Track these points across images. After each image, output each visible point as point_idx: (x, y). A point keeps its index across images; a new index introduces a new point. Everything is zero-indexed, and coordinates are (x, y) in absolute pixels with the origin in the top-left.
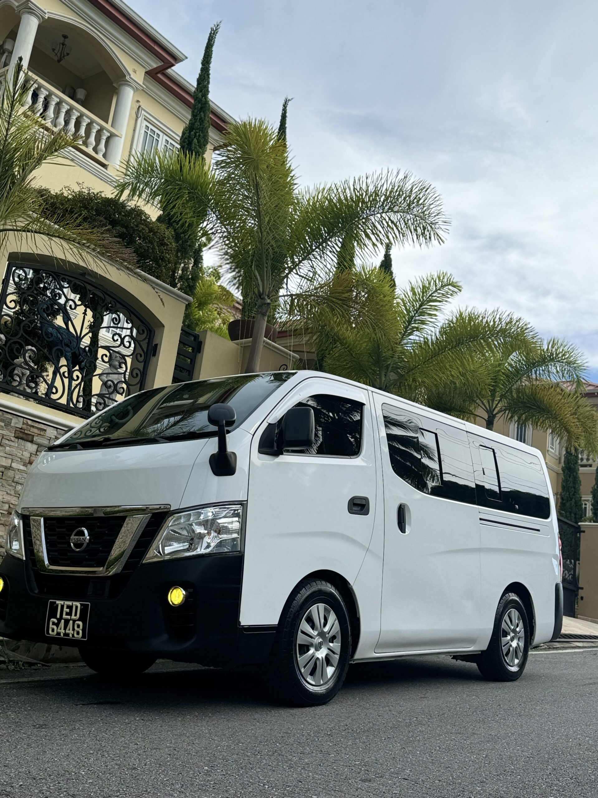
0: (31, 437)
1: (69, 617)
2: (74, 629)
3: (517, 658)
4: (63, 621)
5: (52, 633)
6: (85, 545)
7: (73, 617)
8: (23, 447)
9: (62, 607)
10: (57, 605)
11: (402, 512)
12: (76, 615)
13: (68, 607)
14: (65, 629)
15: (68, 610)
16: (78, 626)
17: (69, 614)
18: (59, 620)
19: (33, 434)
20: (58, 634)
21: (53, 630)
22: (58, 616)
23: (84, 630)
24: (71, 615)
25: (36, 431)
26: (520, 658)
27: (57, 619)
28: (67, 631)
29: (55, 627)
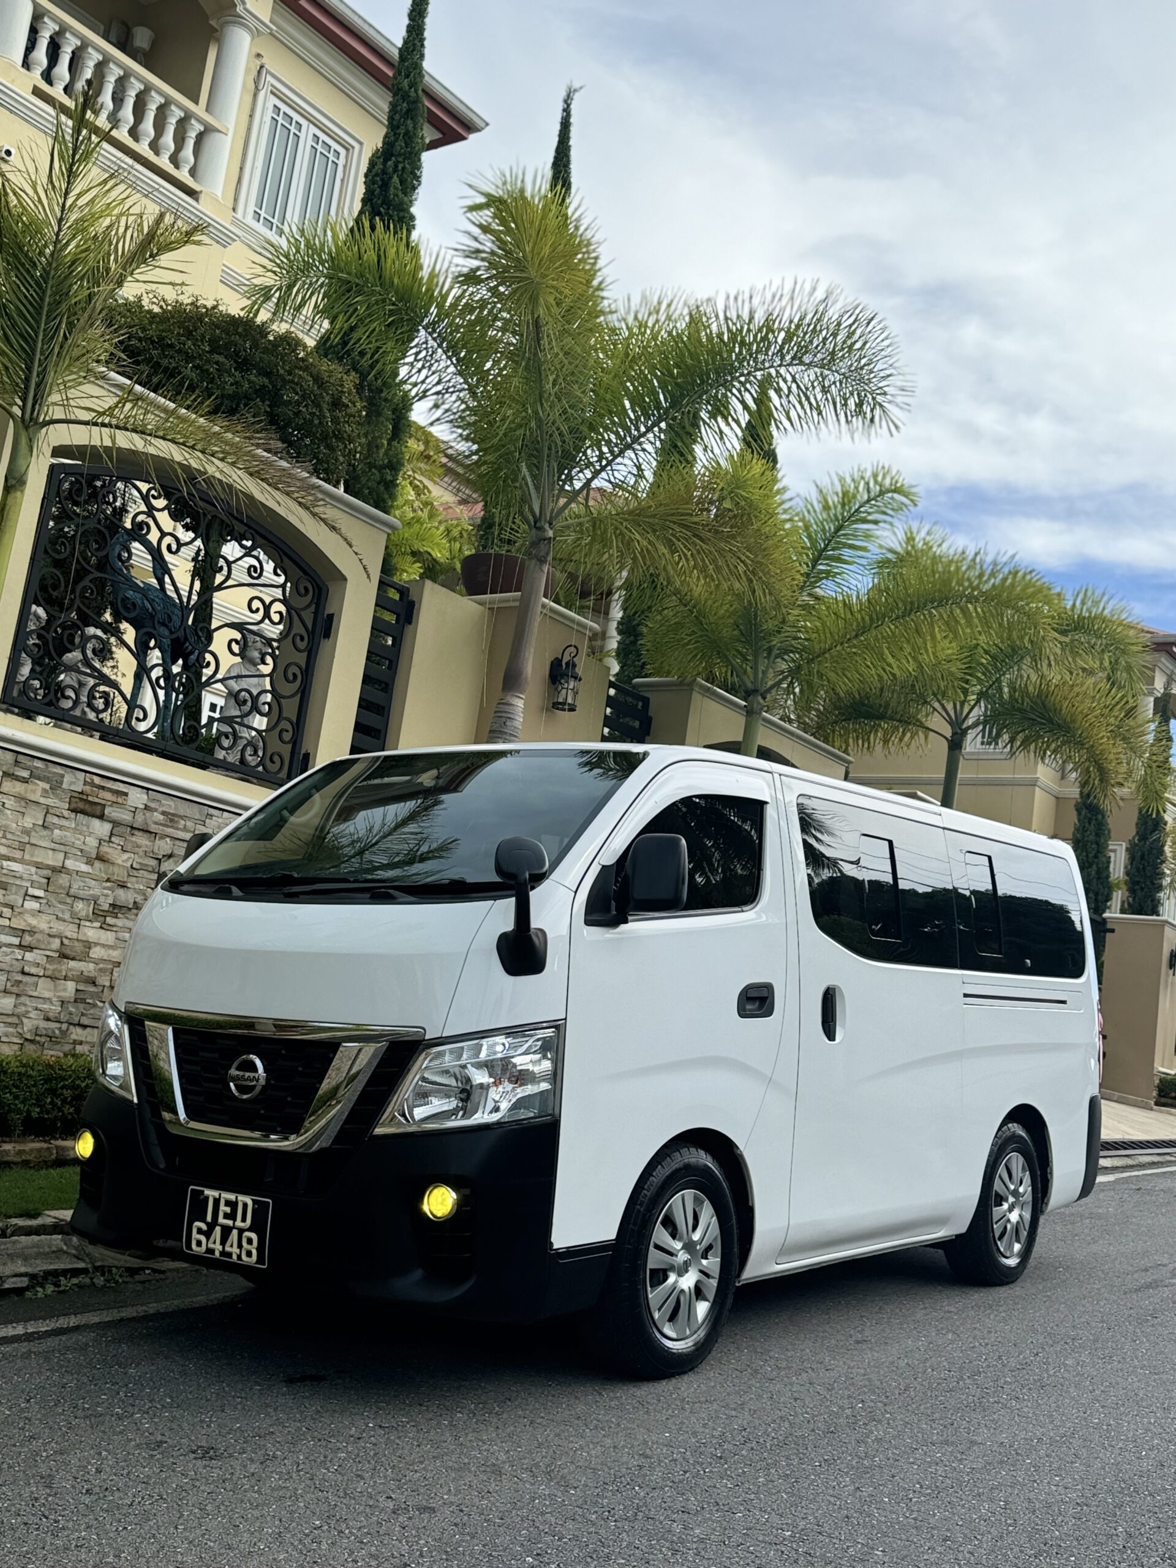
0: (99, 808)
1: (230, 1223)
2: (240, 1246)
3: (1018, 1241)
4: (218, 1229)
5: (198, 1249)
6: (258, 1089)
7: (239, 1223)
8: (85, 828)
9: (217, 1201)
10: (207, 1198)
11: (829, 1000)
12: (244, 1220)
13: (228, 1203)
14: (223, 1242)
15: (228, 1210)
16: (250, 1241)
17: (232, 1216)
18: (211, 1226)
19: (103, 802)
20: (210, 1251)
21: (199, 1243)
22: (209, 1219)
23: (260, 1249)
24: (234, 1219)
25: (108, 796)
26: (1023, 1240)
27: (207, 1224)
28: (228, 1249)
29: (203, 1238)
